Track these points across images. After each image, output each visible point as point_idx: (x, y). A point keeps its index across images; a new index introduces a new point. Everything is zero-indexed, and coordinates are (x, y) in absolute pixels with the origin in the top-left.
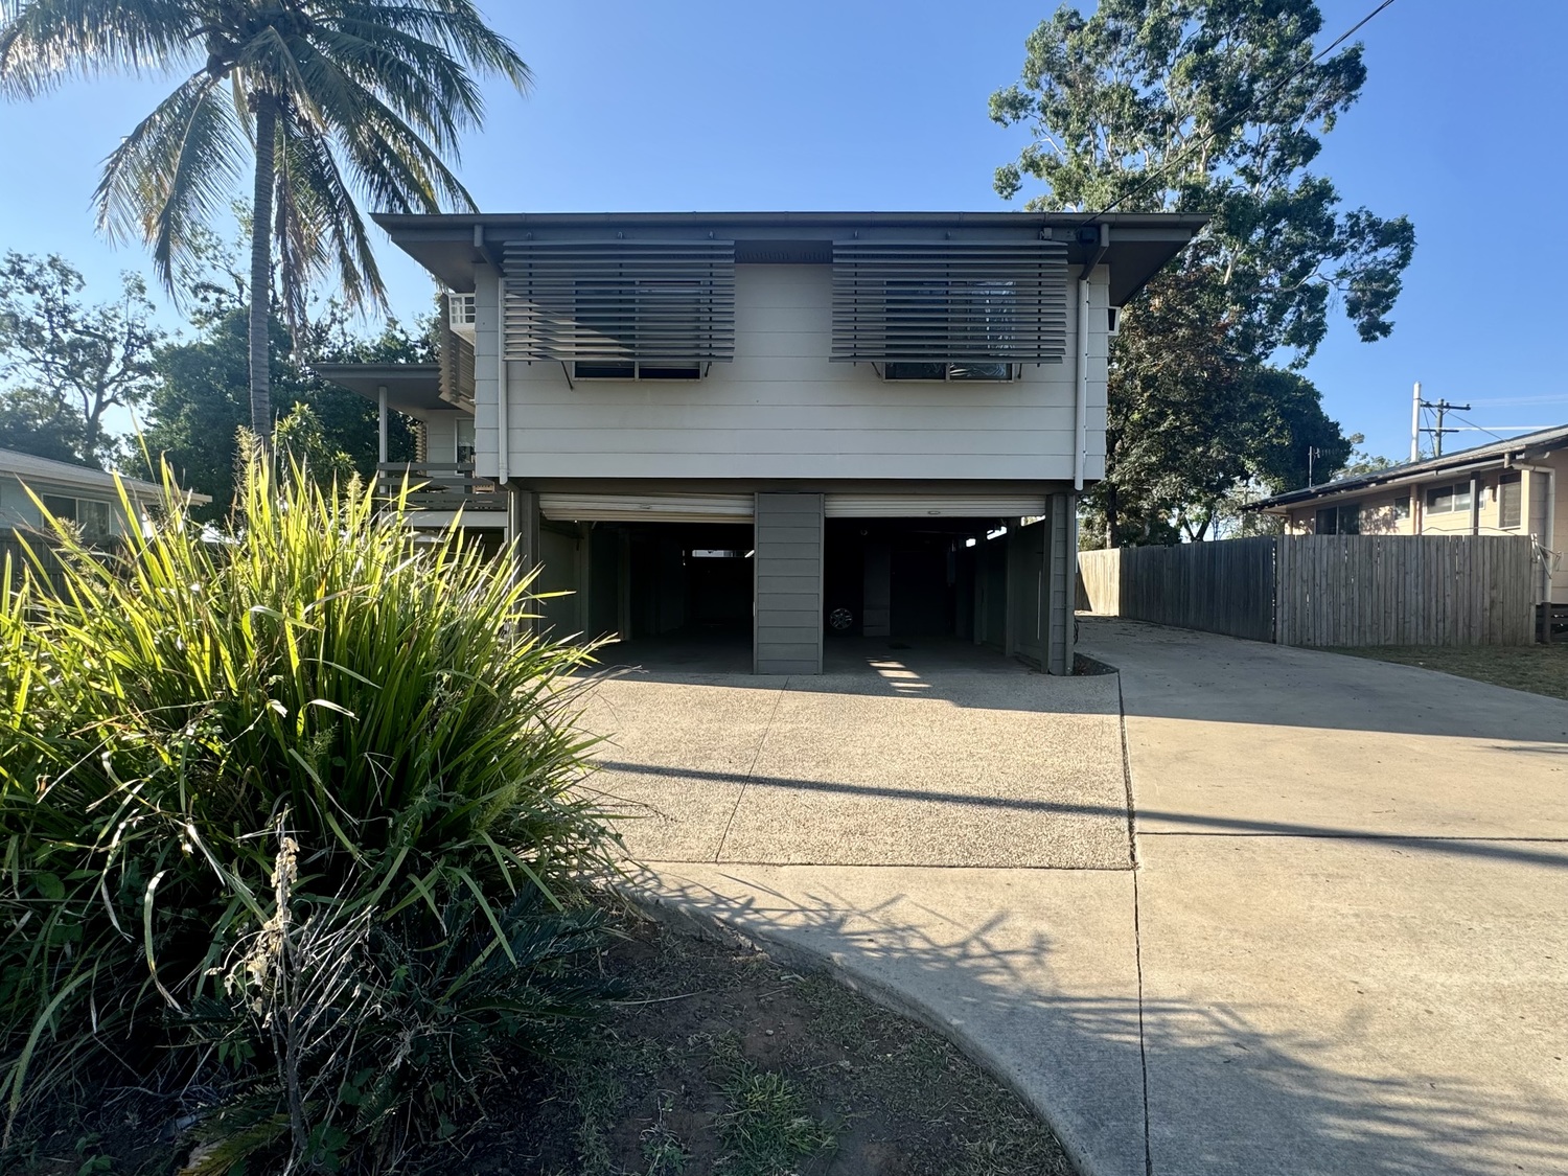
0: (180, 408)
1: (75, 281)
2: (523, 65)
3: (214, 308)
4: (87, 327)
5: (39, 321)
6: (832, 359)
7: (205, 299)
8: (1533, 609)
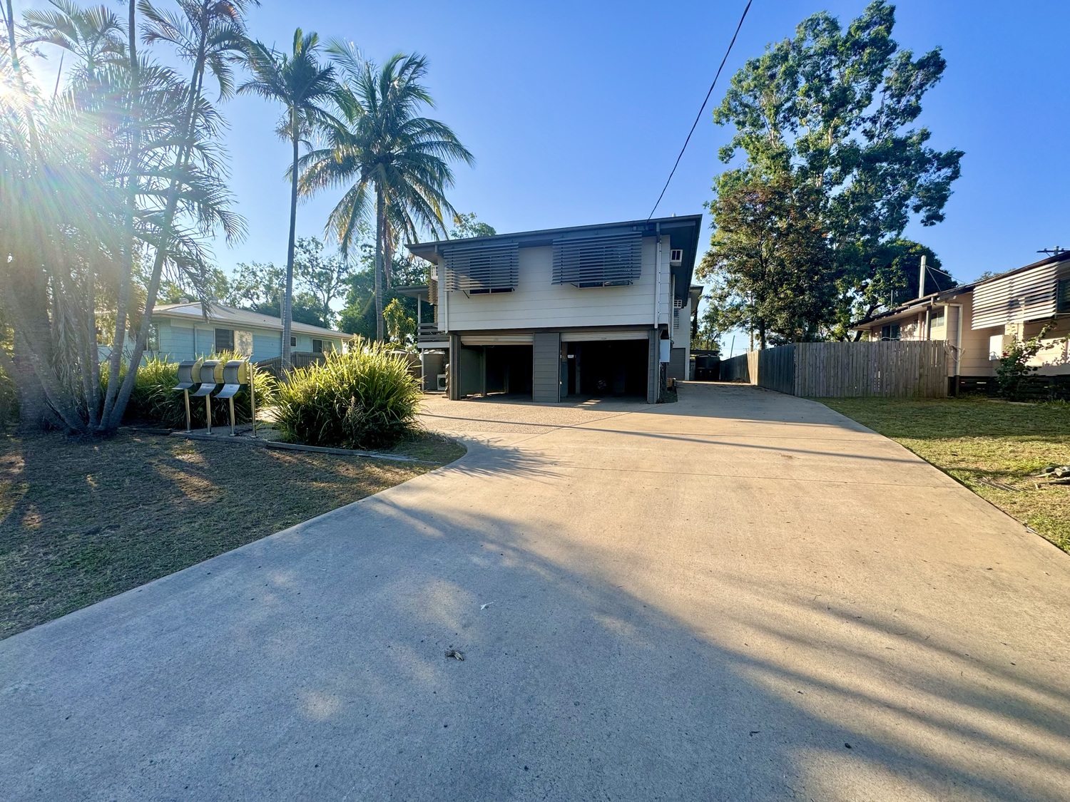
0: (356, 300)
1: (321, 247)
2: (471, 155)
3: (368, 255)
4: (324, 266)
5: (308, 264)
6: (552, 284)
7: (365, 251)
8: (946, 379)
